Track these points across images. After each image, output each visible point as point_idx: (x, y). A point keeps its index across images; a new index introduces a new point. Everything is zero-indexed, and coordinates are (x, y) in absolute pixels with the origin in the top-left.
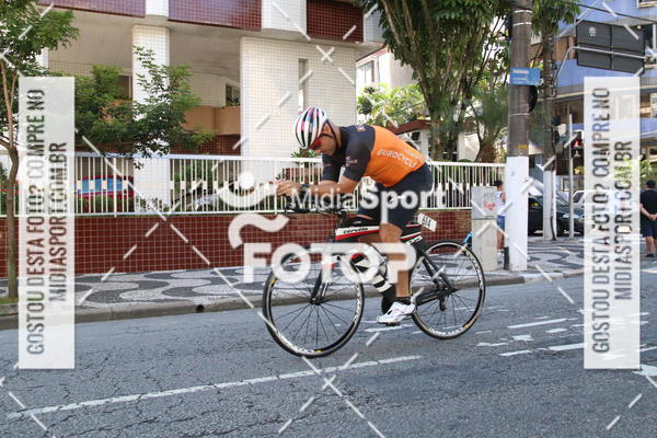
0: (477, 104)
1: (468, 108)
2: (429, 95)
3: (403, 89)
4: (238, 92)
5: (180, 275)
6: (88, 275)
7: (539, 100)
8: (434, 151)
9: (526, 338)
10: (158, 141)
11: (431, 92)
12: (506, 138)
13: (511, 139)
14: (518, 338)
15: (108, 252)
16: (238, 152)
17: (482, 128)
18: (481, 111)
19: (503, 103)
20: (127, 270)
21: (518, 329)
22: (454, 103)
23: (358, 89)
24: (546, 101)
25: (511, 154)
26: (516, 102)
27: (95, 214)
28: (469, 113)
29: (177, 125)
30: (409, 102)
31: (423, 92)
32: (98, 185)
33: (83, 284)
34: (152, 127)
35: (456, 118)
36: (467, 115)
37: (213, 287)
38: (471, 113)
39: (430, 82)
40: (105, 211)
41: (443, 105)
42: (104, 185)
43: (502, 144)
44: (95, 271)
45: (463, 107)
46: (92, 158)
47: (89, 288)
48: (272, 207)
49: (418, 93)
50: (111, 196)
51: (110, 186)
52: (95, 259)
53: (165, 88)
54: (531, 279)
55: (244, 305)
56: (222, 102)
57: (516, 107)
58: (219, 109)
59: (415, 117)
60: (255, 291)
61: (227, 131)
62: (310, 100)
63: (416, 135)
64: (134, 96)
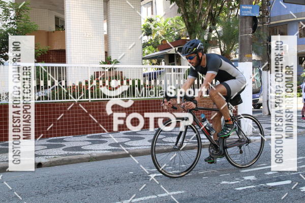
0: (219, 29)
1: (214, 32)
2: (189, 23)
3: (172, 19)
4: (63, 22)
7: (258, 26)
9: (252, 178)
11: (190, 21)
12: (238, 51)
13: (241, 51)
14: (246, 178)
16: (64, 61)
17: (222, 44)
18: (222, 33)
19: (236, 27)
21: (246, 172)
22: (205, 28)
23: (142, 20)
24: (263, 26)
25: (241, 60)
26: (244, 26)
28: (214, 34)
30: (176, 28)
31: (185, 22)
35: (206, 38)
36: (213, 36)
37: (48, 150)
38: (216, 34)
39: (189, 15)
41: (197, 29)
43: (235, 54)
45: (211, 31)
48: (87, 97)
49: (181, 22)
54: (255, 140)
55: (70, 162)
56: (53, 28)
57: (244, 30)
58: (51, 32)
59: (180, 37)
60: (77, 152)
61: (57, 47)
62: (112, 27)
63: (180, 50)
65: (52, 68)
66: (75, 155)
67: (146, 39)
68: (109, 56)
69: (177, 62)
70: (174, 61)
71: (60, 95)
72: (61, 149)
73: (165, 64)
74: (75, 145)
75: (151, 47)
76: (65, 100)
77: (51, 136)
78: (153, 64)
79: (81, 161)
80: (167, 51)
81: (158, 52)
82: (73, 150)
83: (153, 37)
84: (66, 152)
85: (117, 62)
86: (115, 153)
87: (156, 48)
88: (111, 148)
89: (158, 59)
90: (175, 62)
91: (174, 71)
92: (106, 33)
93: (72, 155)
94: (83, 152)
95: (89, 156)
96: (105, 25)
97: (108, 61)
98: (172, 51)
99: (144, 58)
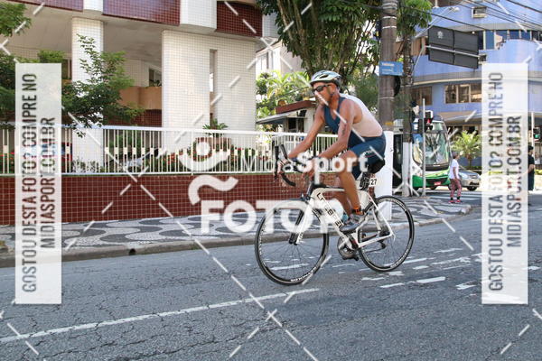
0: (351, 88)
3: (291, 75)
4: (160, 75)
5: (114, 225)
7: (401, 87)
9: (399, 273)
10: (98, 114)
14: (392, 274)
23: (256, 75)
24: (406, 87)
26: (384, 87)
29: (114, 101)
30: (297, 86)
37: (142, 234)
53: (104, 71)
55: (169, 249)
56: (147, 83)
57: (384, 92)
58: (144, 88)
59: (301, 98)
60: (177, 238)
61: (150, 106)
62: (219, 83)
63: (303, 113)
64: (73, 77)
65: (147, 132)
66: (175, 241)
67: (260, 99)
68: (214, 118)
69: (299, 128)
70: (295, 127)
71: (156, 166)
72: (158, 232)
73: (284, 131)
74: (173, 228)
75: (265, 109)
76: (162, 173)
77: (144, 217)
78: (267, 130)
79: (183, 248)
80: (287, 114)
81: (275, 116)
82: (172, 235)
83: (267, 97)
84: (164, 237)
85: (224, 127)
86: (224, 240)
87: (271, 109)
88: (218, 233)
89: (274, 125)
90: (297, 129)
91: (297, 140)
92: (212, 90)
93: (170, 240)
94: (184, 238)
95: (192, 243)
96: (211, 81)
97: (213, 125)
98: (294, 114)
99: (258, 123)
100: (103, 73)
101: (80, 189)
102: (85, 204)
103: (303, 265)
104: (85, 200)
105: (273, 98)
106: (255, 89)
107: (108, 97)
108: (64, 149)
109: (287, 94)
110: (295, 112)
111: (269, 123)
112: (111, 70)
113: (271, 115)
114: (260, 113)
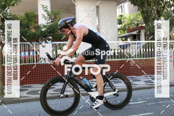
2: (145, 17)
3: (133, 15)
5: (58, 84)
6: (26, 85)
8: (147, 37)
10: (50, 37)
11: (145, 15)
15: (33, 77)
20: (40, 83)
27: (28, 64)
29: (57, 32)
30: (136, 19)
32: (29, 54)
33: (25, 88)
34: (49, 33)
39: (145, 12)
40: (32, 63)
41: (150, 20)
42: (31, 53)
44: (28, 84)
46: (27, 44)
47: (28, 90)
50: (34, 57)
51: (33, 54)
52: (28, 79)
53: (52, 19)
59: (138, 25)
62: (101, 21)
63: (139, 32)
64: (39, 22)
67: (119, 26)
69: (138, 39)
70: (136, 39)
73: (131, 40)
75: (122, 31)
78: (123, 41)
80: (132, 33)
81: (127, 34)
83: (123, 25)
87: (124, 31)
89: (126, 38)
90: (137, 39)
91: (137, 44)
92: (98, 24)
96: (97, 20)
98: (135, 33)
99: (119, 37)
100: (52, 20)
101: (44, 70)
102: (46, 76)
103: (144, 101)
104: (46, 74)
105: (125, 26)
106: (117, 22)
107: (54, 29)
108: (36, 53)
109: (131, 24)
110: (136, 32)
111: (124, 37)
112: (55, 18)
113: (125, 33)
114: (119, 33)
